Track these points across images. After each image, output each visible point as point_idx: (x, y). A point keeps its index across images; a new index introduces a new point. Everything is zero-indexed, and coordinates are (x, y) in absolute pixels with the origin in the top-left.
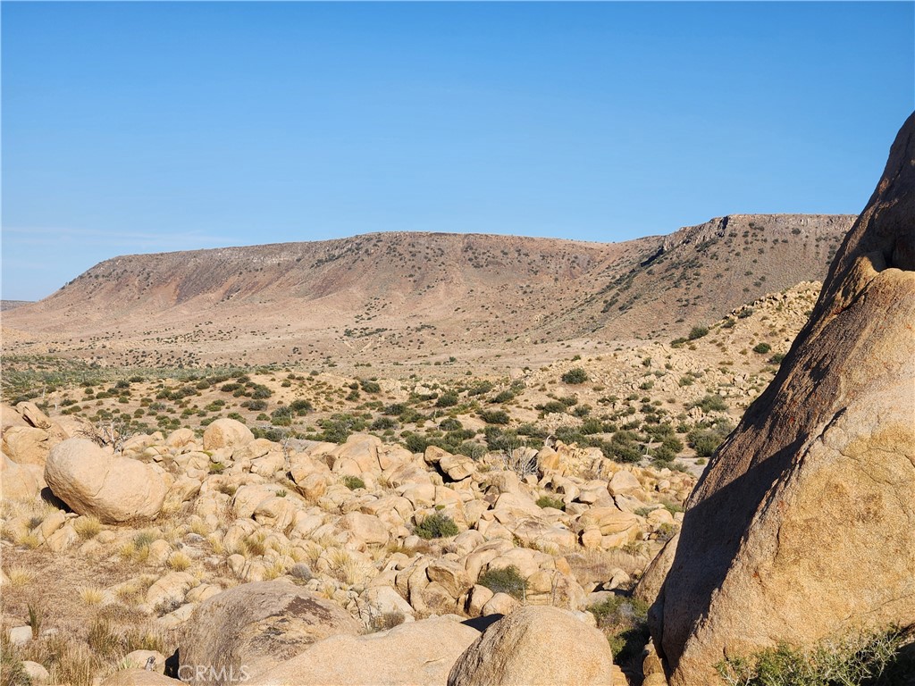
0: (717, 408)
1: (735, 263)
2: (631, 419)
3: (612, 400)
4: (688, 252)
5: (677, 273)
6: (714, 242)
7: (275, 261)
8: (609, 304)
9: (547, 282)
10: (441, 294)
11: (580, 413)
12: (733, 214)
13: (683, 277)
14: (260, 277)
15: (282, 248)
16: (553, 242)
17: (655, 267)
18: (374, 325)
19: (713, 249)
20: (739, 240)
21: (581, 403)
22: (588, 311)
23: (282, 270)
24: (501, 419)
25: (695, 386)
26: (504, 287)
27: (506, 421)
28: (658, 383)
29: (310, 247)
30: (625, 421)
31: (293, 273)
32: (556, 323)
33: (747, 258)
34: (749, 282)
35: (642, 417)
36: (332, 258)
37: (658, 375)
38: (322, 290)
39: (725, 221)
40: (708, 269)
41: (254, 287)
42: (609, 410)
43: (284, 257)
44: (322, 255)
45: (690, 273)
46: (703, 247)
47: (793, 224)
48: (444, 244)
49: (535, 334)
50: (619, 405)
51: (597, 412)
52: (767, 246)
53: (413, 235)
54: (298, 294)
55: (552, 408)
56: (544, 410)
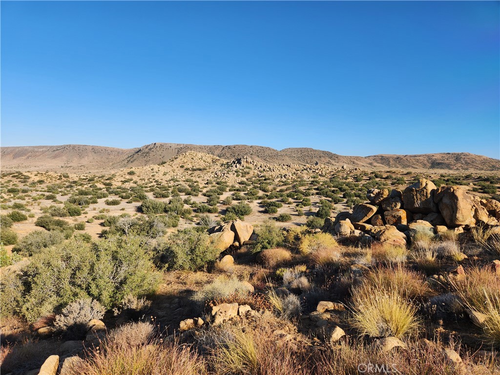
0: (177, 181)
1: (157, 153)
2: (152, 184)
3: (144, 179)
4: (147, 150)
5: (145, 155)
6: (153, 148)
7: (42, 150)
8: (128, 161)
9: (112, 157)
10: (86, 159)
11: (135, 183)
12: (157, 142)
13: (146, 155)
14: (37, 153)
15: (44, 147)
16: (114, 148)
17: (139, 153)
18: (69, 165)
19: (153, 150)
20: (158, 148)
21: (134, 180)
22: (123, 162)
23: (43, 152)
24: (110, 184)
25: (167, 175)
26: (102, 157)
27: (112, 185)
28: (157, 175)
29: (51, 147)
30: (150, 185)
31: (47, 153)
32: (115, 165)
33: (160, 152)
34: (161, 157)
35: (155, 184)
36: (58, 150)
37: (157, 173)
38: (55, 157)
39: (155, 144)
40: (151, 154)
41: (36, 156)
42: (143, 182)
43: (44, 149)
44: (55, 149)
45: (147, 155)
46: (150, 149)
47: (170, 145)
48: (87, 148)
49: (110, 168)
50: (146, 181)
51: (140, 183)
52: (164, 150)
53: (79, 145)
54: (48, 158)
55: (125, 182)
56: (123, 182)
